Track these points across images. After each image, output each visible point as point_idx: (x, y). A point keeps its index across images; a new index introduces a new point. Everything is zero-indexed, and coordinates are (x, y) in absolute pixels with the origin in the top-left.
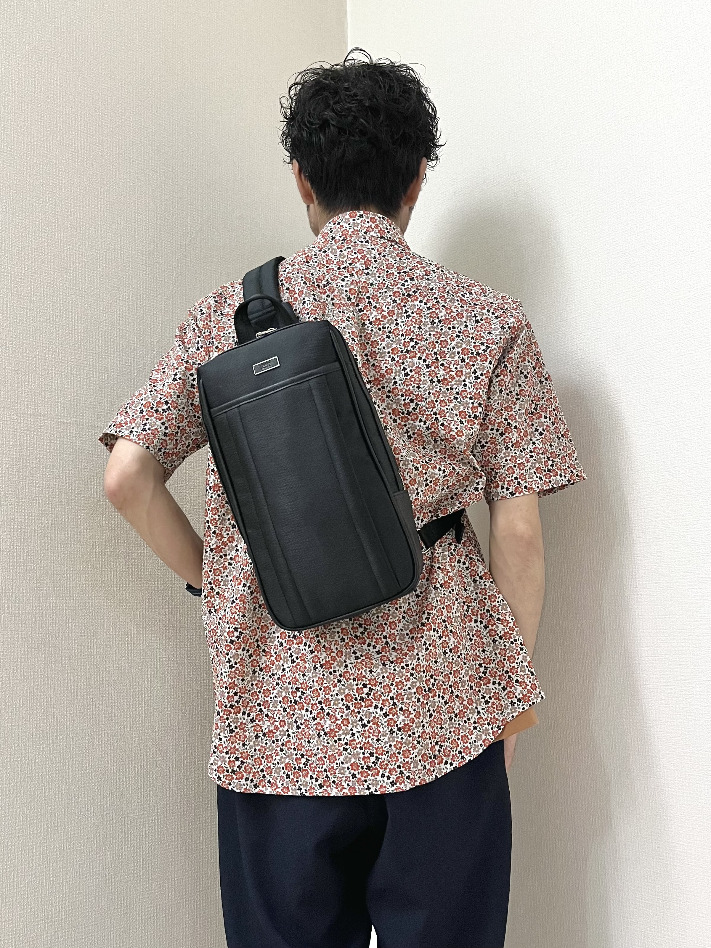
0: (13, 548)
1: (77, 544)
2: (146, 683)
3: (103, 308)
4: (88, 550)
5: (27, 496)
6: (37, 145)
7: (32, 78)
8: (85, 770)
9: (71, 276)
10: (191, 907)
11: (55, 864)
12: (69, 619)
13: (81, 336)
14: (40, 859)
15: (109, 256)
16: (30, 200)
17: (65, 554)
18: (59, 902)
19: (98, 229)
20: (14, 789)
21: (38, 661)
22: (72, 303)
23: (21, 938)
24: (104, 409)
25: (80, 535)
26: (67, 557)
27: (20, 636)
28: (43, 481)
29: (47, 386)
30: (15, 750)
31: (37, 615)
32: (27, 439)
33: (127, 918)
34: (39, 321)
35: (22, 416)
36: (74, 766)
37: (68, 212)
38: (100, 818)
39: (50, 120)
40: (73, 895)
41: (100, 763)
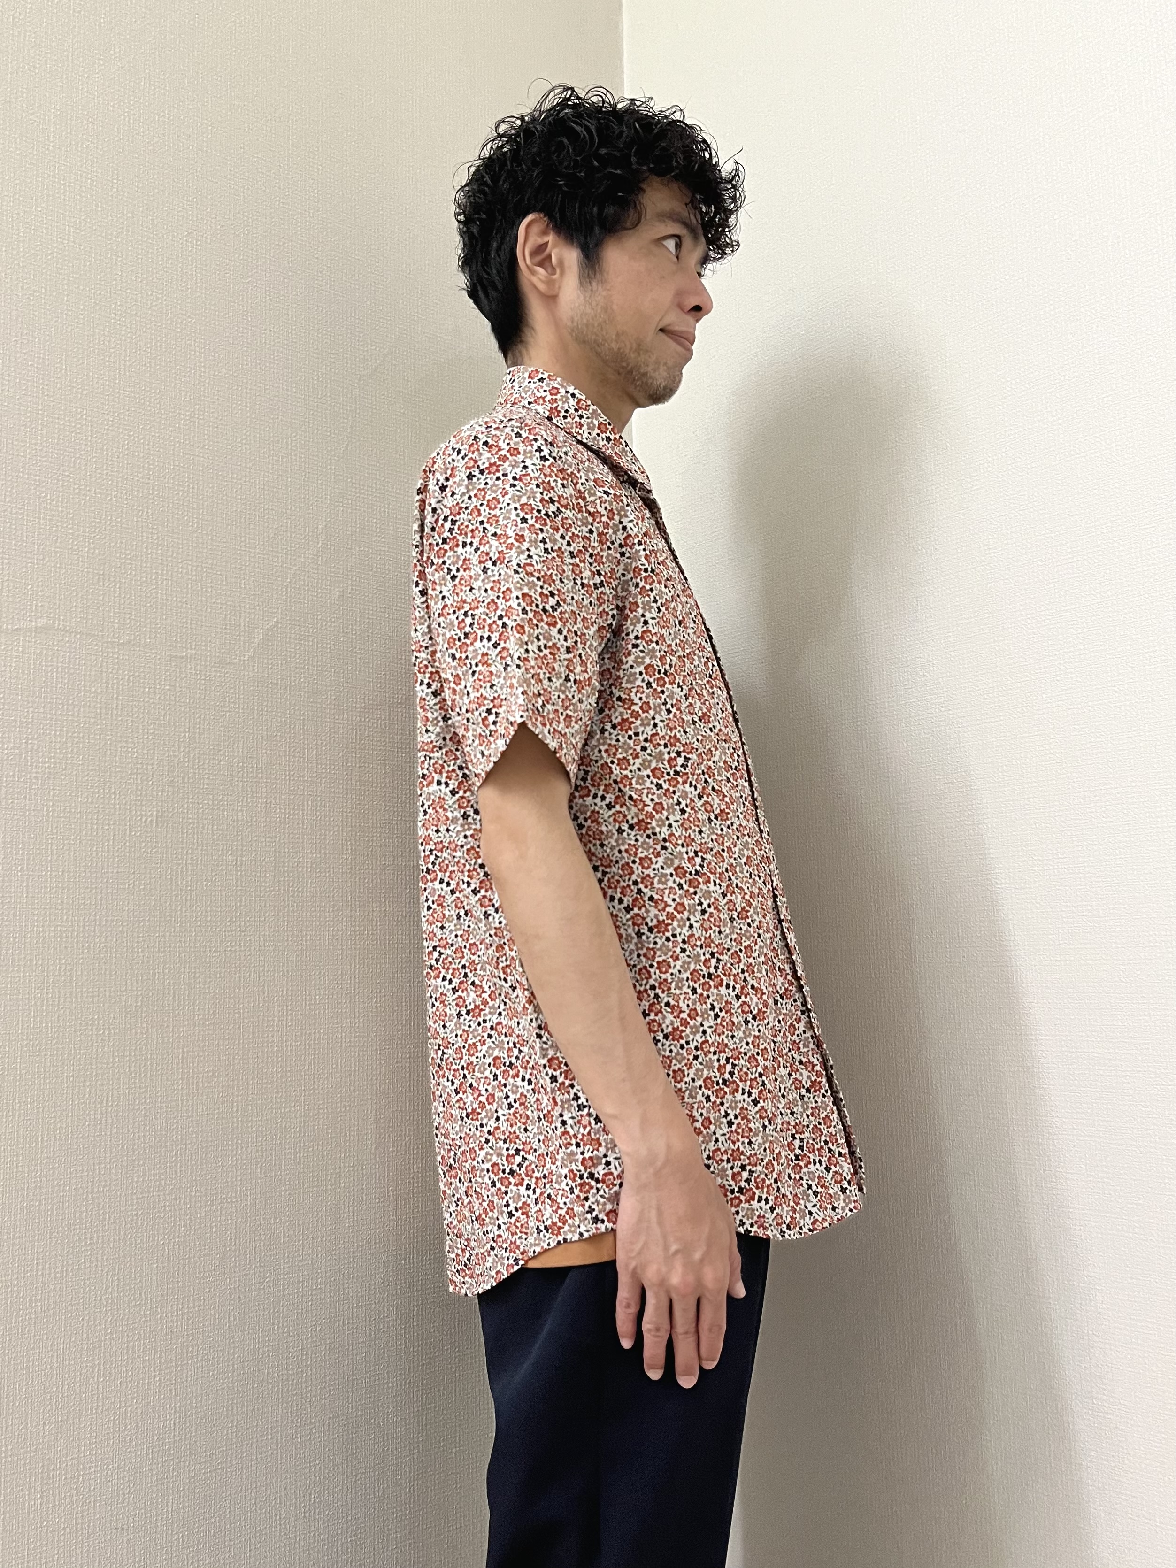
2: (306, 1068)
4: (215, 858)
7: (124, 112)
8: (212, 1205)
10: (379, 1423)
11: (163, 1355)
12: (185, 967)
13: (203, 519)
14: (139, 1346)
16: (121, 306)
17: (179, 864)
18: (170, 1414)
21: (136, 1033)
22: (188, 468)
24: (239, 635)
25: (202, 833)
26: (182, 868)
27: (107, 994)
28: (143, 749)
29: (149, 600)
30: (100, 1174)
31: (135, 961)
32: (118, 683)
33: (277, 1440)
34: (137, 496)
36: (193, 1200)
40: (191, 1403)
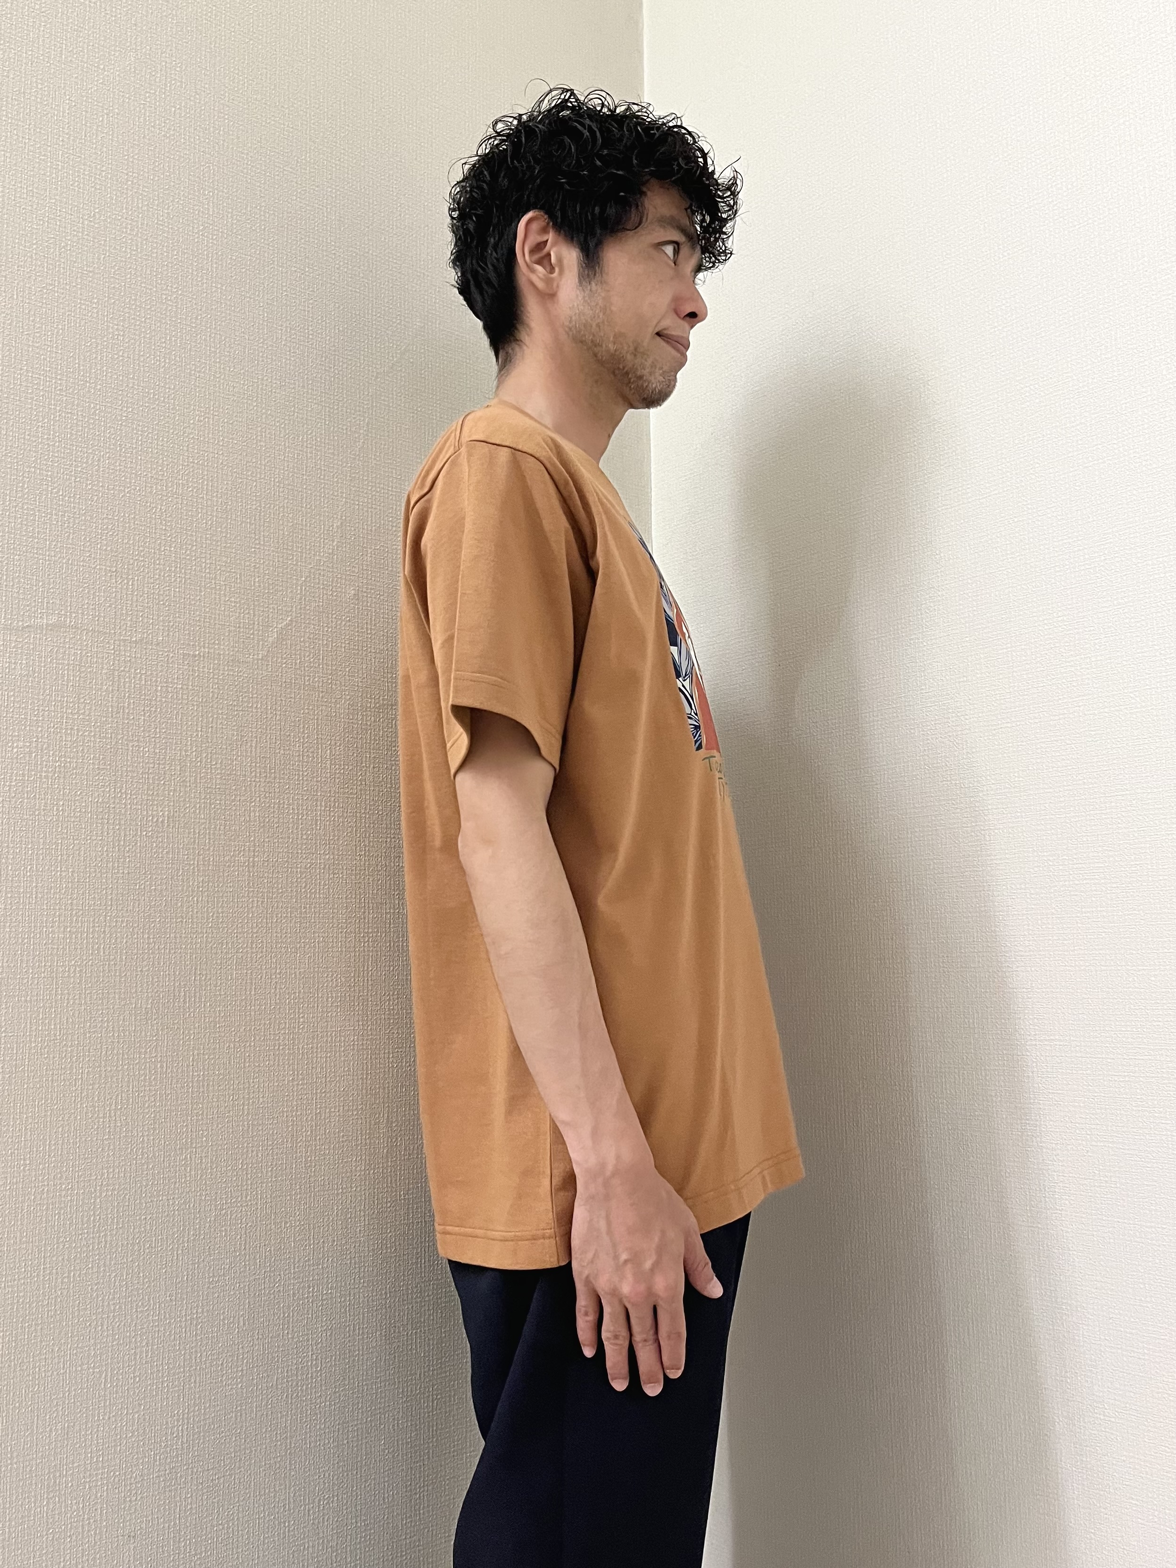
0: (107, 855)
1: (209, 849)
2: (318, 1070)
3: (253, 473)
4: (227, 858)
5: (130, 771)
6: (148, 211)
7: (140, 104)
9: (201, 421)
11: (171, 1361)
12: (196, 969)
13: (217, 517)
14: (147, 1352)
15: (262, 389)
16: (135, 300)
17: (190, 865)
18: (178, 1421)
19: (245, 347)
20: (106, 1242)
22: (203, 465)
23: (117, 1479)
24: (253, 634)
25: (214, 834)
26: (194, 869)
27: (117, 996)
28: (155, 748)
29: (161, 598)
31: (145, 963)
34: (151, 492)
35: (122, 644)
36: (203, 1204)
37: (196, 318)
38: (245, 1286)
39: (168, 171)
41: (244, 1199)
